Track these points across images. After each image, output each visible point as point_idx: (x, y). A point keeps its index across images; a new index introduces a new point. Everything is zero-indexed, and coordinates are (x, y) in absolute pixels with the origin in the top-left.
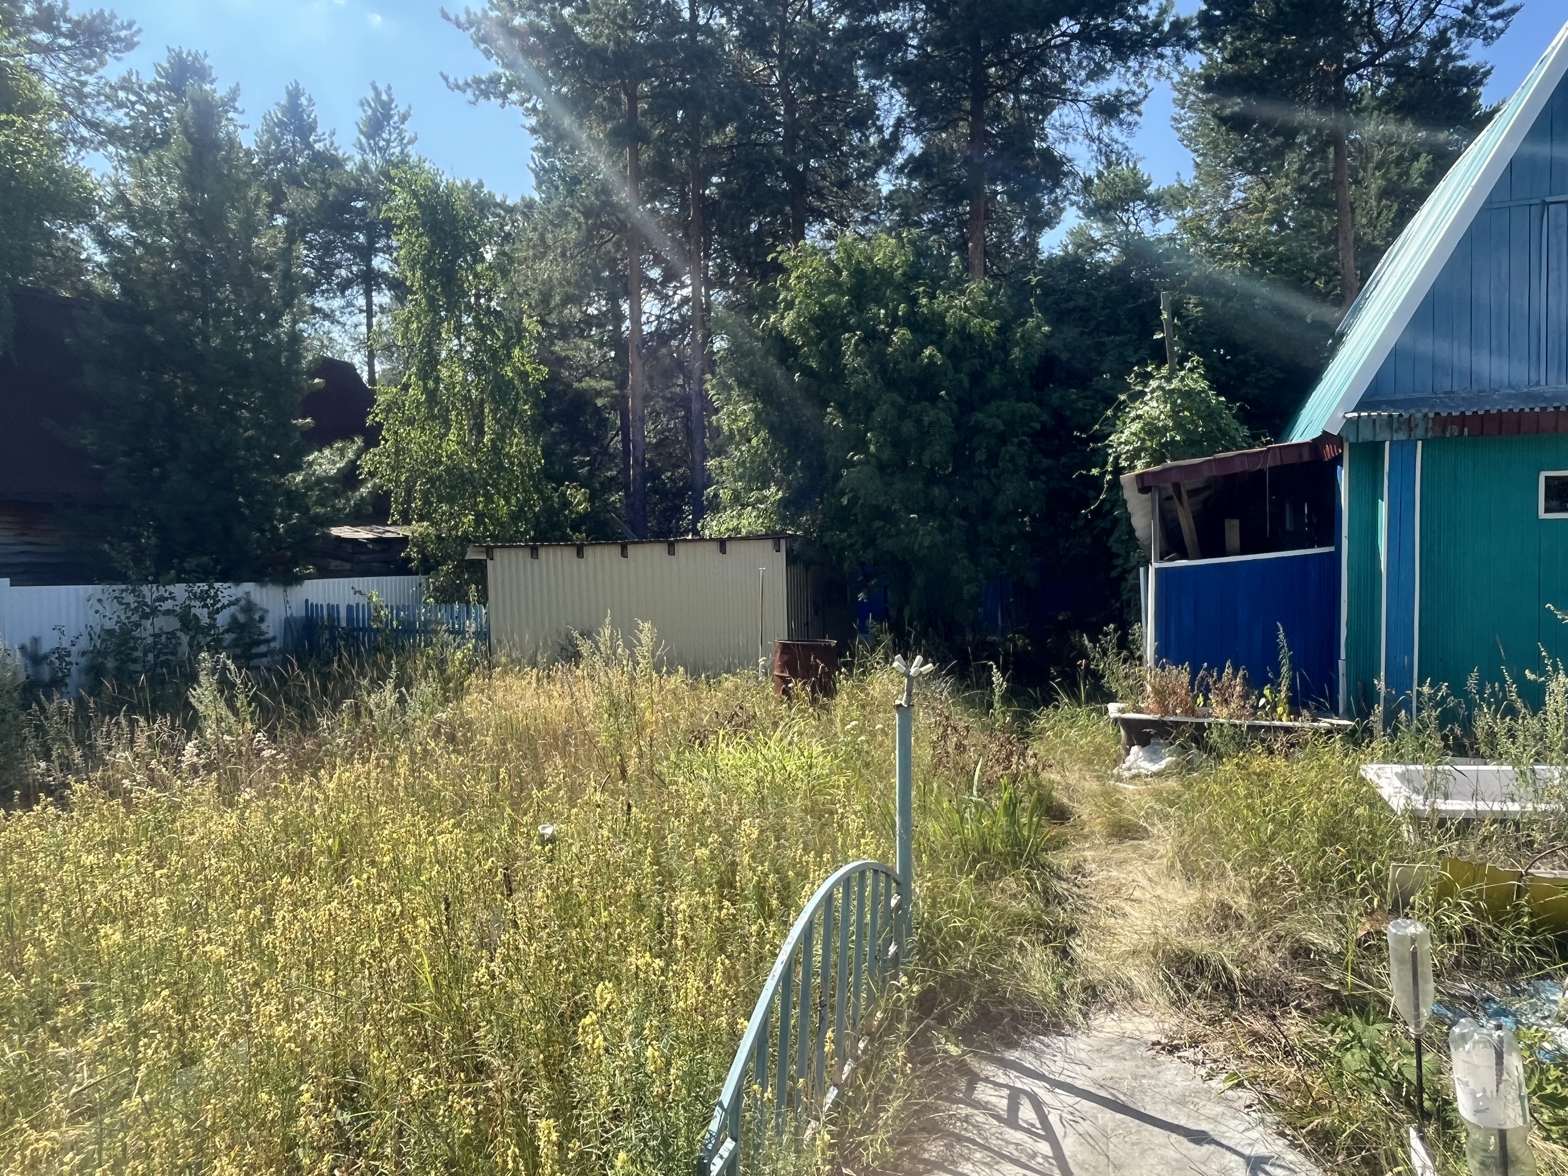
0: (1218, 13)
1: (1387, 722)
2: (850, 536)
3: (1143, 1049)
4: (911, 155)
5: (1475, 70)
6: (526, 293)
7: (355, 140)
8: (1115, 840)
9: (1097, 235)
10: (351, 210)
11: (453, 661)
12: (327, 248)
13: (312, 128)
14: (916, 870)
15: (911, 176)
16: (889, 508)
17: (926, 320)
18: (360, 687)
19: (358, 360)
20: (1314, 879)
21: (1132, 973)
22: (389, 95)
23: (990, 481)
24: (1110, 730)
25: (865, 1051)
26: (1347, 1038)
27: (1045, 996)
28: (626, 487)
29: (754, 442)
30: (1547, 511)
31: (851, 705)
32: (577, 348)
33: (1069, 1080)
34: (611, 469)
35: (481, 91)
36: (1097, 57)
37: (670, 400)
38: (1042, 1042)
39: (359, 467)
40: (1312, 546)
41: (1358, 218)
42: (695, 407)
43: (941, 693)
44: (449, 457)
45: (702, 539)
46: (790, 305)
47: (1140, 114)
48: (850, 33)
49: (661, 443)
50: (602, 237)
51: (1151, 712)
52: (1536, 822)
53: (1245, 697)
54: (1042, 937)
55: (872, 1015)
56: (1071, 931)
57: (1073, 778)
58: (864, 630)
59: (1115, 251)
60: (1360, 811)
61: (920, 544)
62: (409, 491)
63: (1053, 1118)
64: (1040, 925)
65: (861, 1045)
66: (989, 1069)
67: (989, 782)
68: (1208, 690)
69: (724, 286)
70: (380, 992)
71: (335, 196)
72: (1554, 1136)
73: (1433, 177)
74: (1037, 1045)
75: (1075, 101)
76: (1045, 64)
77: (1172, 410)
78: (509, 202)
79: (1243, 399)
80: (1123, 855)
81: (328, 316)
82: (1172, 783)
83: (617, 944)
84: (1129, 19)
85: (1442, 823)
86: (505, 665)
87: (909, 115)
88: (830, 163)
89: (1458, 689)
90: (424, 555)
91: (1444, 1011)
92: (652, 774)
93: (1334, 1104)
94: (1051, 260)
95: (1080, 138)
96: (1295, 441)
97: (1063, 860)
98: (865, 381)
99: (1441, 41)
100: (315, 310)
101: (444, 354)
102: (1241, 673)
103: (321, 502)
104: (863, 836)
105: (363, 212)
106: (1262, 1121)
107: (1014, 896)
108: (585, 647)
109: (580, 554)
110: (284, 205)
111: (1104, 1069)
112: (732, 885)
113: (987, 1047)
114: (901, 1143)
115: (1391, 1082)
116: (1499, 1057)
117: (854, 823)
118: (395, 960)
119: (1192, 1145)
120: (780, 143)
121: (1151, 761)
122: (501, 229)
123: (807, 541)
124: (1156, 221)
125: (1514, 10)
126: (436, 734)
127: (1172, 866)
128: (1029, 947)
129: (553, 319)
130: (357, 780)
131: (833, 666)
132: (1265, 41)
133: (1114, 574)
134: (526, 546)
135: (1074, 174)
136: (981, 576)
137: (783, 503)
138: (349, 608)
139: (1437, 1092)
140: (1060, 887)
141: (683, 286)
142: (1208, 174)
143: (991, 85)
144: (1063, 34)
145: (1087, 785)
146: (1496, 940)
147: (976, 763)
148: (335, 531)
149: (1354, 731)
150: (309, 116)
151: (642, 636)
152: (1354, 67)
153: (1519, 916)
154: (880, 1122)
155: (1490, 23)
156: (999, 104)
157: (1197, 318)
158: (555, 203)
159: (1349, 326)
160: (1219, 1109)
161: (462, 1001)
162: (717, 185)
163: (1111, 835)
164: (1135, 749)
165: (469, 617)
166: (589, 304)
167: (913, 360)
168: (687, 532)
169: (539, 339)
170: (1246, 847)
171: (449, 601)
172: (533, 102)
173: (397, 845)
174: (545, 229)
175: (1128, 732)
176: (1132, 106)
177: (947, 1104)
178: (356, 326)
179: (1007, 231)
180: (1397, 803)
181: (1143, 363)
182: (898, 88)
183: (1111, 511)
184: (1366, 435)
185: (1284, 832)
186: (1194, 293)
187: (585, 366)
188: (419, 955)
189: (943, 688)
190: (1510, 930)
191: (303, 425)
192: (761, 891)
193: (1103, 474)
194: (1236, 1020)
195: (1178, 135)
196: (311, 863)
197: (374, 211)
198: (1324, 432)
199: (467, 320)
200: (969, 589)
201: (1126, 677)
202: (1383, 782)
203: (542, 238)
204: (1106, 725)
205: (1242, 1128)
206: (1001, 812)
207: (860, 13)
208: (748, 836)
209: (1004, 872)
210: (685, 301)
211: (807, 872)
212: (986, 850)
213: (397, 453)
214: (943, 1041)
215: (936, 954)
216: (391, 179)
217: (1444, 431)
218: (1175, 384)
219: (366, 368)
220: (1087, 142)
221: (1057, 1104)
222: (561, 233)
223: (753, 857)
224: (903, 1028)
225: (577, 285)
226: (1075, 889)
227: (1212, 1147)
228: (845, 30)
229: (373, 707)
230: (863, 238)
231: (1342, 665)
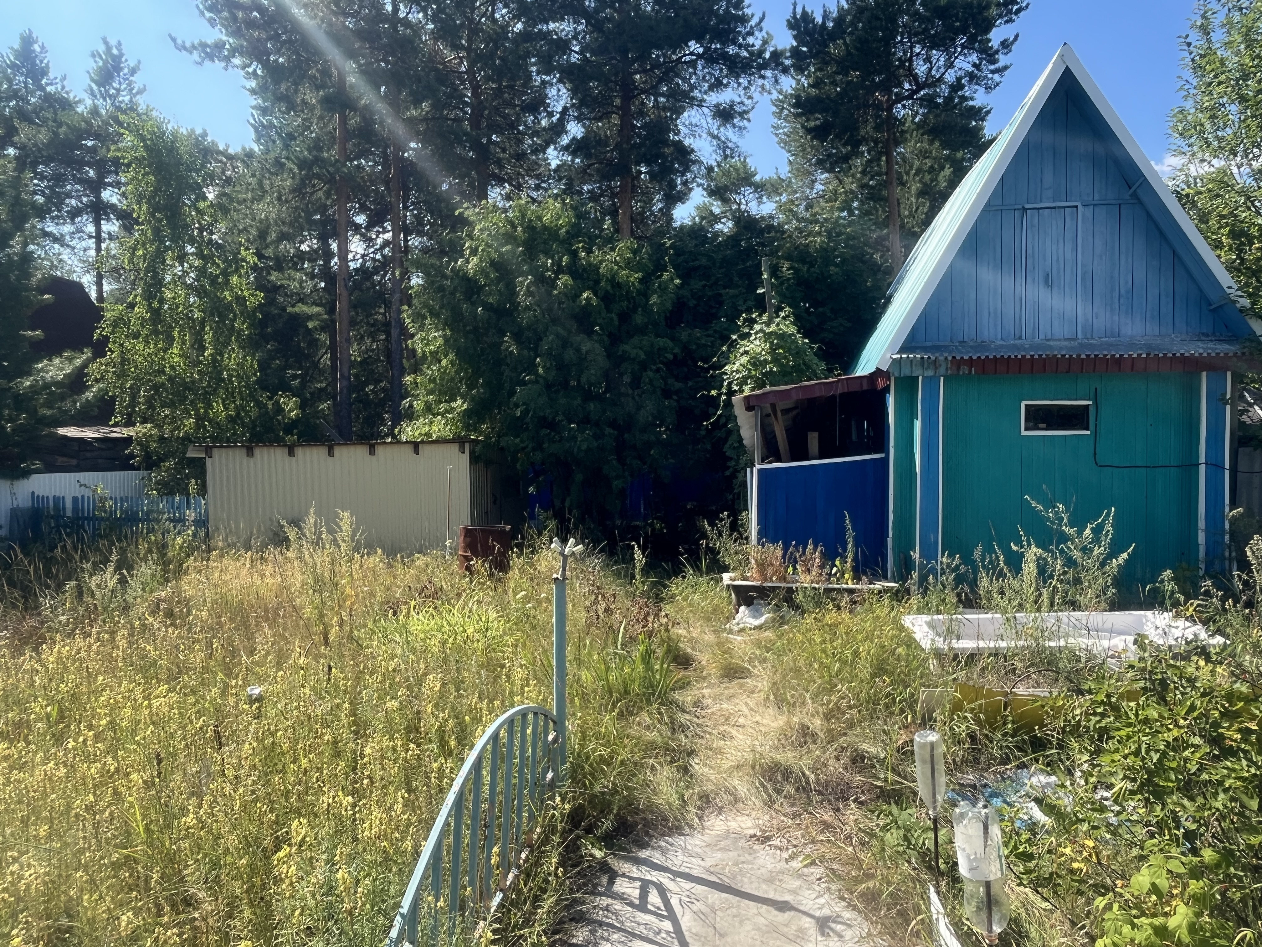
0: (805, 49)
1: (920, 584)
2: (522, 441)
3: (743, 841)
4: (574, 138)
5: (980, 109)
6: (245, 229)
7: (86, 86)
8: (726, 680)
9: (717, 210)
10: (81, 147)
11: (173, 546)
12: (58, 179)
13: (44, 72)
14: (569, 710)
15: (574, 154)
16: (554, 419)
17: (584, 270)
18: (83, 570)
19: (87, 280)
20: (868, 702)
21: (736, 782)
22: (119, 50)
23: (633, 398)
24: (724, 594)
25: (526, 861)
26: (888, 821)
27: (670, 805)
28: (334, 398)
29: (444, 362)
30: (1026, 429)
31: (521, 578)
32: (290, 278)
33: (687, 870)
34: (321, 382)
35: (206, 53)
36: (717, 73)
37: (373, 325)
38: (667, 842)
39: (87, 375)
40: (869, 454)
41: (902, 211)
42: (394, 333)
43: (594, 568)
44: (172, 367)
45: (399, 442)
46: (474, 252)
47: (749, 120)
48: (525, 36)
49: (364, 362)
50: (314, 186)
51: (755, 579)
52: (1017, 654)
53: (822, 567)
54: (669, 758)
55: (532, 831)
56: (691, 753)
57: (695, 633)
58: (532, 516)
59: (730, 224)
60: (900, 650)
61: (579, 448)
62: (134, 397)
63: (674, 902)
64: (667, 749)
65: (523, 856)
66: (625, 867)
67: (631, 638)
68: (796, 562)
69: (420, 234)
70: (93, 841)
71: (65, 134)
72: (1025, 882)
73: (954, 183)
74: (664, 844)
75: (700, 106)
76: (677, 75)
77: (770, 348)
78: (231, 151)
79: (822, 341)
80: (732, 691)
81: (58, 240)
82: (769, 634)
83: (316, 786)
84: (740, 46)
85: (956, 656)
86: (222, 549)
87: (573, 105)
88: (509, 139)
89: (967, 559)
90: (147, 453)
91: (956, 796)
92: (351, 638)
93: (879, 872)
94: (682, 227)
95: (704, 135)
96: (857, 375)
97: (686, 697)
98: (535, 316)
99: (957, 86)
100: (46, 234)
101: (168, 278)
102: (819, 549)
103: (49, 405)
104: (528, 685)
105: (93, 150)
106: (828, 889)
107: (648, 728)
108: (292, 533)
109: (291, 453)
110: (16, 139)
111: (713, 858)
112: (417, 730)
113: (624, 849)
114: (555, 933)
115: (919, 852)
116: (986, 828)
117: (519, 674)
118: (108, 811)
119: (777, 913)
120: (468, 120)
121: (754, 617)
122: (223, 173)
123: (486, 444)
124: (760, 203)
125: (1006, 68)
126: (155, 610)
127: (768, 698)
128: (659, 768)
129: (269, 252)
130: (78, 653)
131: (507, 547)
132: (839, 73)
133: (728, 473)
134: (243, 446)
135: (698, 162)
136: (627, 473)
137: (467, 414)
138: (75, 500)
139: (949, 856)
140: (683, 718)
141: (385, 231)
142: (798, 170)
143: (636, 88)
144: (692, 54)
145: (706, 637)
146: (991, 742)
147: (621, 623)
148: (62, 431)
149: (898, 591)
150: (41, 62)
151: (341, 524)
152: (900, 98)
153: (1005, 724)
154: (537, 917)
155: (990, 76)
156: (643, 103)
157: (789, 279)
158: (272, 155)
159: (896, 290)
160: (797, 883)
161: (171, 844)
162: (414, 149)
163: (723, 676)
164: (742, 608)
165: (189, 507)
166: (302, 242)
167: (574, 301)
168: (387, 435)
169: (255, 268)
170: (820, 681)
171: (171, 493)
172: (253, 67)
173: (114, 708)
174: (263, 176)
175: (736, 595)
176: (742, 114)
177: (592, 897)
178: (85, 250)
179: (648, 202)
180: (926, 644)
181: (749, 311)
182: (564, 84)
183: (726, 425)
184: (906, 371)
185: (848, 669)
186: (787, 260)
187: (298, 294)
188: (132, 806)
189: (596, 562)
190: (999, 735)
191: (32, 337)
192: (441, 732)
193: (720, 395)
194: (811, 813)
195: (776, 139)
196: (29, 729)
197: (104, 150)
198: (878, 369)
199: (190, 249)
200: (617, 484)
201: (736, 553)
202: (916, 629)
203: (260, 184)
204: (721, 590)
205: (814, 896)
206: (639, 661)
207: (532, 22)
208: (432, 689)
209: (641, 709)
210: (386, 243)
211: (481, 716)
212: (627, 692)
213: (122, 363)
214: (590, 847)
215: (585, 777)
216: (121, 124)
217: (958, 369)
218: (773, 328)
219: (94, 288)
220: (709, 138)
221: (677, 890)
222: (278, 181)
223: (436, 706)
224: (556, 839)
225: (291, 224)
226: (695, 719)
227: (792, 913)
228: (520, 34)
229: (93, 587)
230: (534, 200)
231: (890, 542)
